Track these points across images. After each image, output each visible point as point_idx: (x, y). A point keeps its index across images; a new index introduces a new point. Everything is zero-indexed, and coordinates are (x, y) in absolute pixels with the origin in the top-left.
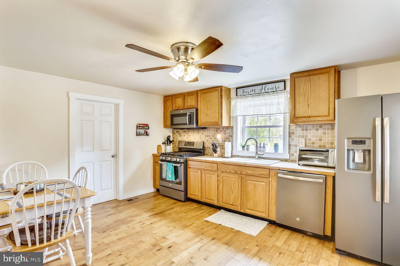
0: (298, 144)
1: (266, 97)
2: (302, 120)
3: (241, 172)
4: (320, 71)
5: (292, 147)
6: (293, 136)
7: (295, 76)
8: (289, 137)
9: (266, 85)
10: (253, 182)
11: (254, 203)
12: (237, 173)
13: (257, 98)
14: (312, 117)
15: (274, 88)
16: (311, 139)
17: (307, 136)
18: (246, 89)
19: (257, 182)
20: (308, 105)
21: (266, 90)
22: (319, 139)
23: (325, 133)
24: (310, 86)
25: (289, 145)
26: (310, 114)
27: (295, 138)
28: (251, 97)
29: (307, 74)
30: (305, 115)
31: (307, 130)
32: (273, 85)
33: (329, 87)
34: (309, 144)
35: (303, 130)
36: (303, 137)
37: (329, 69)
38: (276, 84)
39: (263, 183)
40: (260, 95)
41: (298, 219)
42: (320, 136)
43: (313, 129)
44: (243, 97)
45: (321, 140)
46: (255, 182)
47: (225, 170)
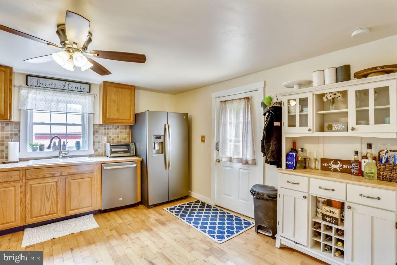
0: (101, 141)
1: (72, 95)
2: (112, 122)
3: (61, 173)
4: (126, 87)
5: (95, 144)
6: (97, 134)
7: (108, 84)
8: (93, 135)
9: (69, 82)
10: (77, 180)
11: (79, 201)
12: (56, 175)
13: (61, 94)
14: (120, 119)
15: (79, 88)
16: (111, 136)
17: (108, 134)
18: (41, 80)
19: (81, 180)
20: (117, 110)
21: (70, 87)
22: (117, 136)
23: (121, 132)
24: (119, 95)
25: (94, 142)
26: (118, 117)
27: (98, 136)
28: (52, 91)
29: (117, 85)
30: (115, 117)
31: (108, 129)
32: (78, 85)
33: (131, 100)
34: (110, 140)
35: (105, 129)
36: (105, 134)
37: (131, 87)
38: (82, 84)
39: (88, 179)
40: (65, 92)
41: (121, 199)
42: (118, 134)
43: (113, 129)
44: (40, 89)
45: (118, 137)
46: (79, 180)
47: (35, 176)
